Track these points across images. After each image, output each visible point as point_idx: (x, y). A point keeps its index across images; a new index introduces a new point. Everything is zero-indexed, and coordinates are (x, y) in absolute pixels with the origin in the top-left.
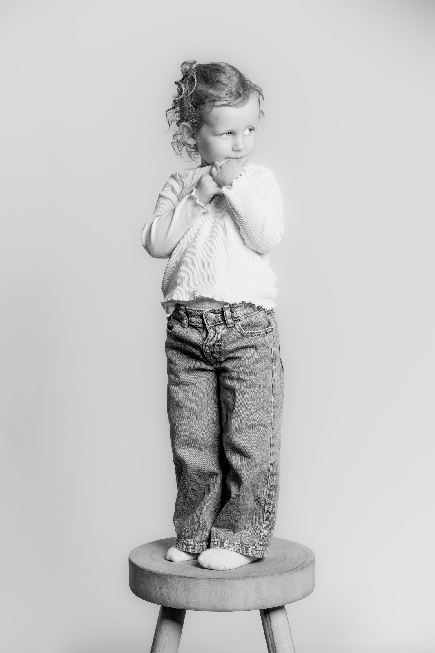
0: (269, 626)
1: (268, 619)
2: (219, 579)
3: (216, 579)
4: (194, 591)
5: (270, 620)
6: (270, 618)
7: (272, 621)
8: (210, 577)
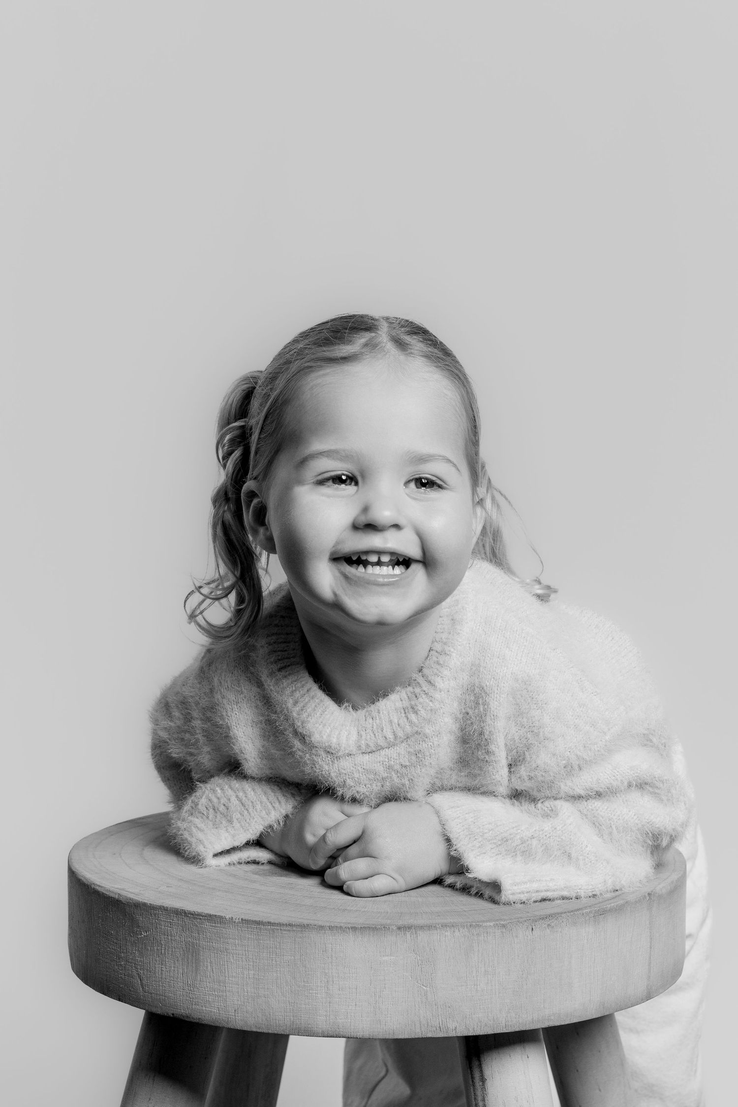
0: (480, 1098)
1: (477, 1075)
2: (288, 928)
3: (280, 925)
4: (211, 962)
5: (483, 1080)
6: (481, 1071)
7: (489, 1083)
8: (261, 920)
